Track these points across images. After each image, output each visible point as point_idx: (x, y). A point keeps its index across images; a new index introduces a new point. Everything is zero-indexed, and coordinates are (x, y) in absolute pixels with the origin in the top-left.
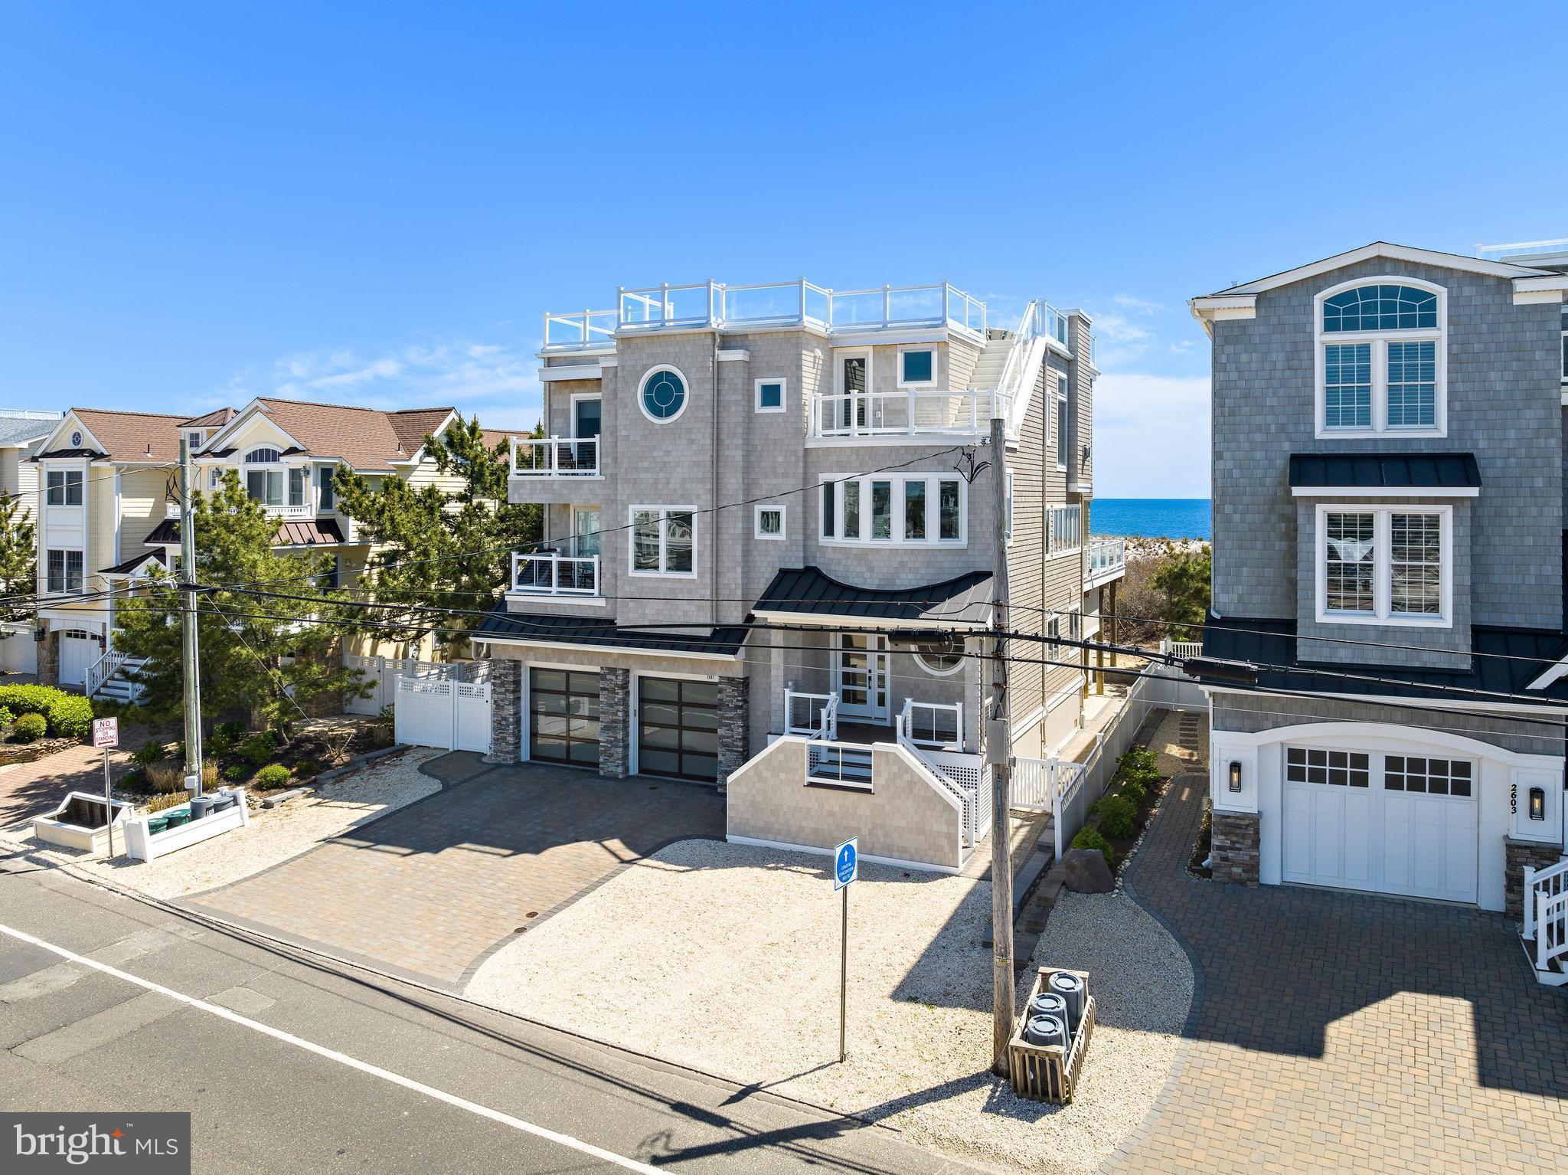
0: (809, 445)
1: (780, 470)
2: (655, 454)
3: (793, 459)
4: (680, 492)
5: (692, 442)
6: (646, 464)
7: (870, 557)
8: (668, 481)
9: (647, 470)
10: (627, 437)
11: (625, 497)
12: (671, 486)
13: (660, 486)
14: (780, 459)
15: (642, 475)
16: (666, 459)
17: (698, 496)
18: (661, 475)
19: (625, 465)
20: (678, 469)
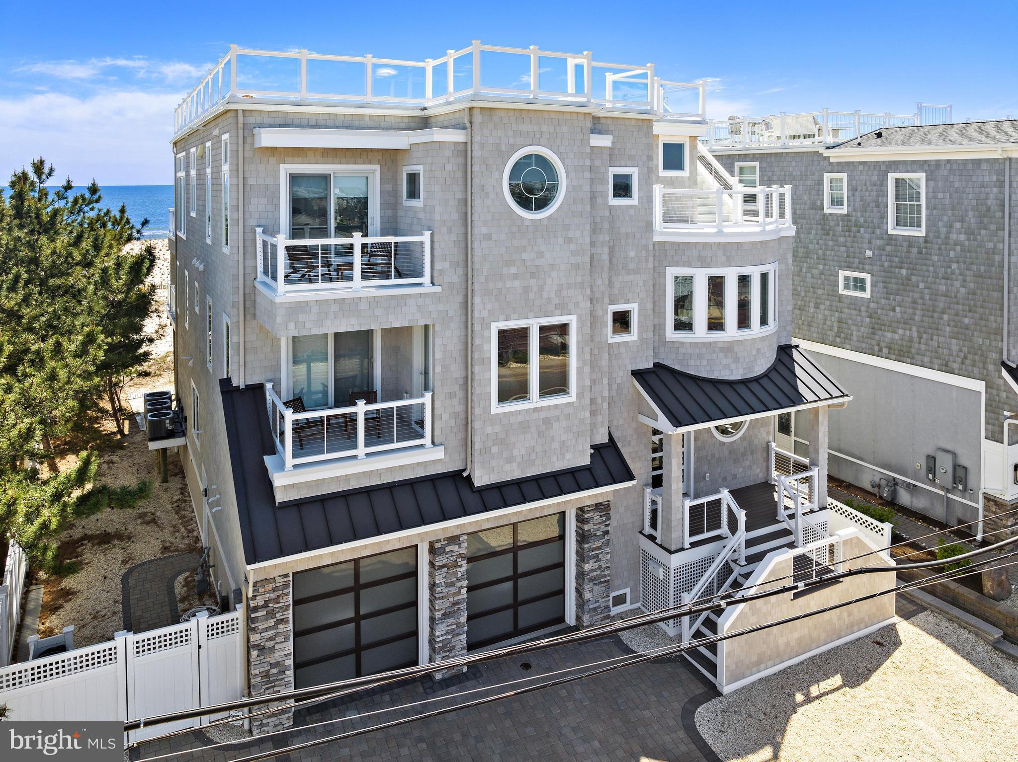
0: (656, 238)
1: (632, 266)
2: (525, 256)
3: (644, 253)
4: (556, 301)
5: (570, 240)
6: (513, 270)
7: (736, 349)
8: (541, 289)
9: (516, 277)
10: (488, 237)
11: (485, 314)
12: (545, 295)
13: (531, 296)
14: (632, 254)
15: (509, 284)
16: (538, 263)
17: (577, 305)
18: (533, 282)
19: (485, 272)
20: (554, 274)
